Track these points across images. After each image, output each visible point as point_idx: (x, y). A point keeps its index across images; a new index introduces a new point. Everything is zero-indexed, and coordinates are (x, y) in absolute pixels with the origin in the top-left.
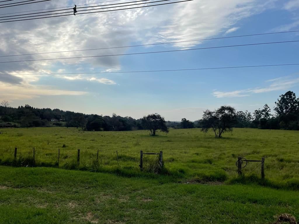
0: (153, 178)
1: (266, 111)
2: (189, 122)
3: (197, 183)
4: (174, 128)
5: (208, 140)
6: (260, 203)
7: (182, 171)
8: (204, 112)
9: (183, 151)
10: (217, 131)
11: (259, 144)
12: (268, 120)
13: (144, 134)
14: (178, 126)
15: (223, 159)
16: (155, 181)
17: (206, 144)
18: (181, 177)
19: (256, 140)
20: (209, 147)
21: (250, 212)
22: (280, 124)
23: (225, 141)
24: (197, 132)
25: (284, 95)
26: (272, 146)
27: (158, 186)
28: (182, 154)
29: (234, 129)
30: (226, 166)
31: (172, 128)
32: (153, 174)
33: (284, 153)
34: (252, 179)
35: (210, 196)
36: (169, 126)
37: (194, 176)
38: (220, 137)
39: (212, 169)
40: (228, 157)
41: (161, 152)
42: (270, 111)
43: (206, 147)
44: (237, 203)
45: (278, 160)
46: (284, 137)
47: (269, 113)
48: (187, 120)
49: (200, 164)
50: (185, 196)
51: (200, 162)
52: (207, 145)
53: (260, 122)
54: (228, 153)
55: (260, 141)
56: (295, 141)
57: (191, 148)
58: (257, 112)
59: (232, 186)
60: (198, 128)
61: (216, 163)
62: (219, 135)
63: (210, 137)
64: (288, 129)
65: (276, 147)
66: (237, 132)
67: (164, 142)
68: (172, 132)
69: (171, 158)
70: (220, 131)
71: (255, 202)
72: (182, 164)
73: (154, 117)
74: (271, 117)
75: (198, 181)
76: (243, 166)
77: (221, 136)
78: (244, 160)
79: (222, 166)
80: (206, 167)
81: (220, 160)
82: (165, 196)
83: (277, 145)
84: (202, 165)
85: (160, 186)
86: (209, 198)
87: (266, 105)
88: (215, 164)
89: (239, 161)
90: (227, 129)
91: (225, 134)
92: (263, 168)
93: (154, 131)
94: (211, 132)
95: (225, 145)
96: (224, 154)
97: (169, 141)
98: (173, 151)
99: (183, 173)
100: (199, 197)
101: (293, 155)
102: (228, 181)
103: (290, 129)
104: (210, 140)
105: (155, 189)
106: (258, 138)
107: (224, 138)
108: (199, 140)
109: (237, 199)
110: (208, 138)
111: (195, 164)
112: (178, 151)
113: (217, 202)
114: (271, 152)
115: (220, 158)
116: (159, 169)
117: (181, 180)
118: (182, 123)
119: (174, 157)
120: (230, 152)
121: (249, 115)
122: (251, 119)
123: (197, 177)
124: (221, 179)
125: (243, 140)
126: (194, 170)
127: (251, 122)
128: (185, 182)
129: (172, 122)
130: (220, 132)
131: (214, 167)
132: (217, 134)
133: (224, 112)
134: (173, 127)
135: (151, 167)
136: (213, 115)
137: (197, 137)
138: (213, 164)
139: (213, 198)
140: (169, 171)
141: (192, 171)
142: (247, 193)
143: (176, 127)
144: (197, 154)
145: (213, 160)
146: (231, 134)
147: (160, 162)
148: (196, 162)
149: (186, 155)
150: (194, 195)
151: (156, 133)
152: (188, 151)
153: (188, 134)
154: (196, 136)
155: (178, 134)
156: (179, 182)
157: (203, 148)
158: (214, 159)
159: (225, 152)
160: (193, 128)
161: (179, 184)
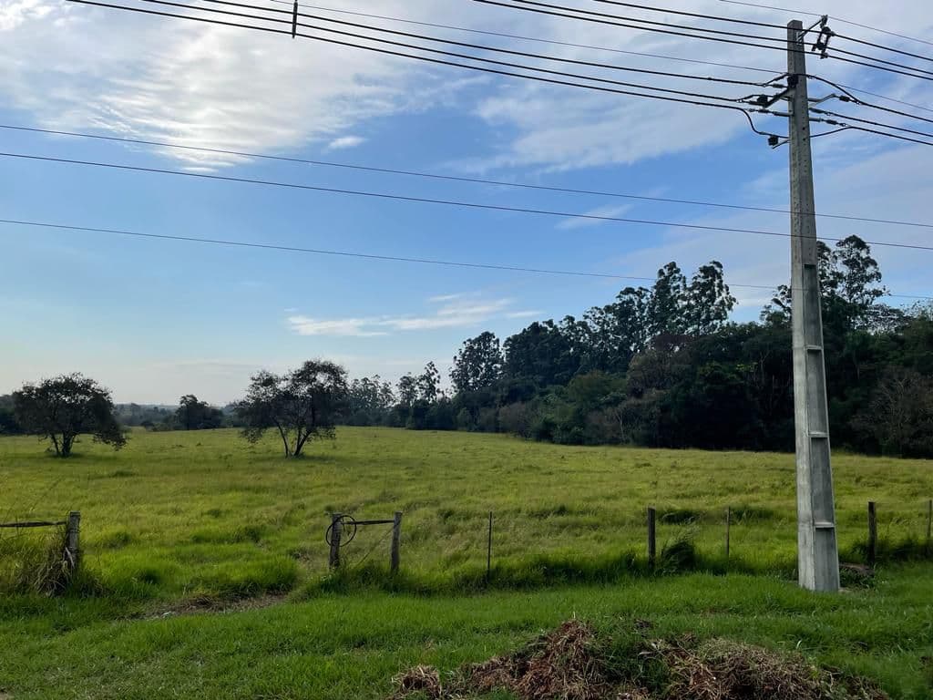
0: (33, 612)
1: (429, 380)
2: (208, 409)
3: (202, 611)
4: (150, 428)
5: (261, 465)
6: (372, 647)
7: (150, 577)
8: (253, 379)
9: (170, 505)
10: (292, 436)
11: (402, 473)
12: (432, 405)
13: (22, 451)
14: (166, 420)
15: (296, 523)
16: (40, 623)
17: (250, 480)
18: (146, 597)
19: (396, 462)
20: (259, 490)
21: (340, 678)
22: (459, 416)
23: (312, 467)
24: (230, 441)
25: (473, 339)
26: (431, 475)
27: (45, 642)
28: (163, 518)
29: (341, 431)
30: (302, 544)
31: (141, 428)
32: (35, 597)
33: (456, 495)
34: (368, 576)
35: (229, 646)
36: (131, 422)
37: (191, 589)
38: (298, 455)
39: (258, 559)
40: (313, 516)
41: (75, 517)
42: (438, 382)
43: (248, 489)
44: (308, 657)
45: (441, 513)
46: (465, 450)
47: (437, 386)
48: (199, 401)
49: (222, 546)
50: (145, 659)
51: (221, 541)
52: (252, 483)
53: (412, 411)
54: (315, 503)
55: (407, 464)
56: (488, 462)
57: (198, 496)
58: (407, 382)
59: (306, 605)
60: (235, 426)
61: (271, 539)
62: (295, 449)
63: (270, 455)
64: (476, 431)
65: (442, 479)
66: (348, 440)
67: (101, 477)
68: (138, 441)
69: (118, 535)
70: (299, 435)
71: (362, 643)
72: (157, 551)
73: (69, 386)
74: (439, 396)
75: (204, 603)
76: (344, 539)
77: (301, 452)
78: (349, 523)
79: (291, 545)
80: (240, 555)
81: (286, 526)
82: (66, 673)
83: (443, 472)
84: (226, 548)
85: (56, 641)
86: (227, 655)
87: (431, 365)
88: (268, 542)
89: (334, 524)
90: (321, 431)
91: (315, 446)
92: (395, 539)
93: (65, 439)
94: (273, 441)
95: (308, 478)
96: (303, 507)
97: (121, 474)
98: (131, 507)
99: (154, 583)
100: (193, 658)
101: (478, 499)
102: (298, 591)
103: (482, 429)
104: (268, 465)
105: (30, 654)
106: (403, 454)
107: (312, 458)
108: (229, 468)
109: (312, 643)
110: (263, 460)
111: (204, 547)
112: (152, 508)
113: (249, 665)
114: (427, 494)
115: (287, 521)
116: (62, 579)
117: (142, 608)
118: (180, 410)
119: (132, 528)
120: (320, 501)
121: (386, 391)
122: (389, 400)
123: (200, 591)
124: (280, 585)
125: (361, 463)
126: (198, 567)
127: (390, 410)
128: (158, 613)
129: (145, 407)
130: (299, 439)
131: (264, 551)
132: (290, 446)
133: (315, 379)
134: (146, 424)
135: (29, 573)
136: (282, 386)
137: (226, 458)
138: (262, 541)
139: (240, 652)
140: (101, 579)
141: (187, 572)
142: (342, 622)
143: (158, 424)
144: (216, 514)
145: (265, 528)
146: (332, 447)
147: (69, 553)
148: (208, 541)
149: (179, 519)
150: (180, 651)
151: (75, 448)
152: (184, 506)
153: (199, 447)
154: (223, 455)
155: (162, 449)
156: (136, 616)
157: (240, 494)
158: (268, 525)
159: (304, 501)
160: (219, 427)
161: (131, 625)
